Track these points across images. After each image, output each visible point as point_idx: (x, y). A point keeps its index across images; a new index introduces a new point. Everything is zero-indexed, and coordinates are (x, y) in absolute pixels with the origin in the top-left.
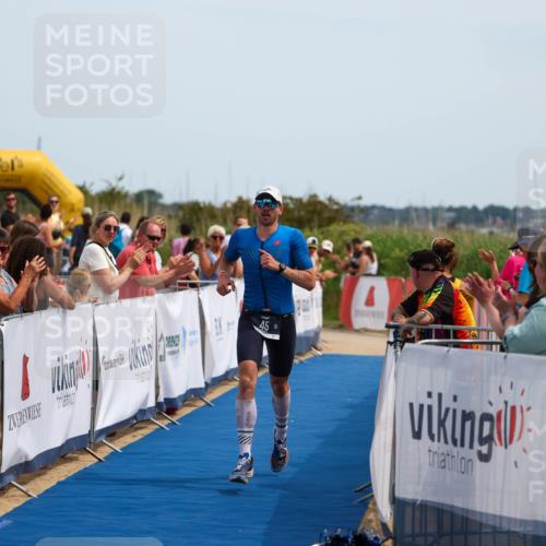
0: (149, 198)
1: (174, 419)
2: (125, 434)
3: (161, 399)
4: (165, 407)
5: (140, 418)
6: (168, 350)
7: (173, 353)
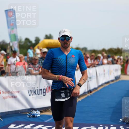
1: (91, 94)
2: (81, 97)
4: (89, 91)
5: (84, 94)
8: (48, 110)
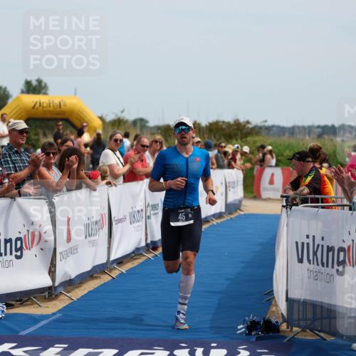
0: (140, 123)
1: (157, 253)
2: (128, 262)
3: (149, 242)
4: (151, 246)
5: (137, 253)
6: (152, 212)
7: (155, 214)
8: (29, 299)
